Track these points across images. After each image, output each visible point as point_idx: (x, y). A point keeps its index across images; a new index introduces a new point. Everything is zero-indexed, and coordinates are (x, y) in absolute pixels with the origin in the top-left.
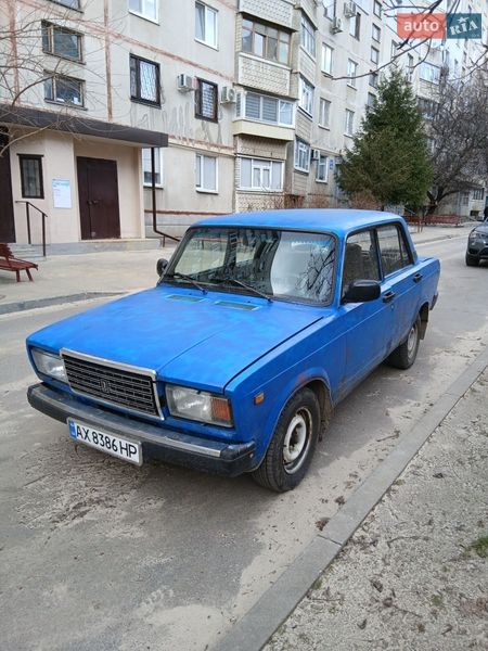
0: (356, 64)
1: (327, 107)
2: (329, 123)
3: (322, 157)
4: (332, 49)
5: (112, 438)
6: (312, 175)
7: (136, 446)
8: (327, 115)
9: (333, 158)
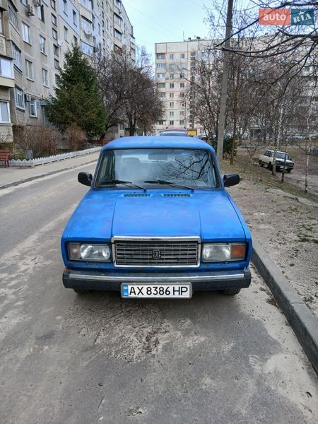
0: (45, 39)
1: (30, 66)
2: (33, 76)
3: (32, 99)
4: (28, 27)
5: (165, 287)
6: (27, 112)
7: (188, 286)
8: (31, 71)
9: (39, 101)
